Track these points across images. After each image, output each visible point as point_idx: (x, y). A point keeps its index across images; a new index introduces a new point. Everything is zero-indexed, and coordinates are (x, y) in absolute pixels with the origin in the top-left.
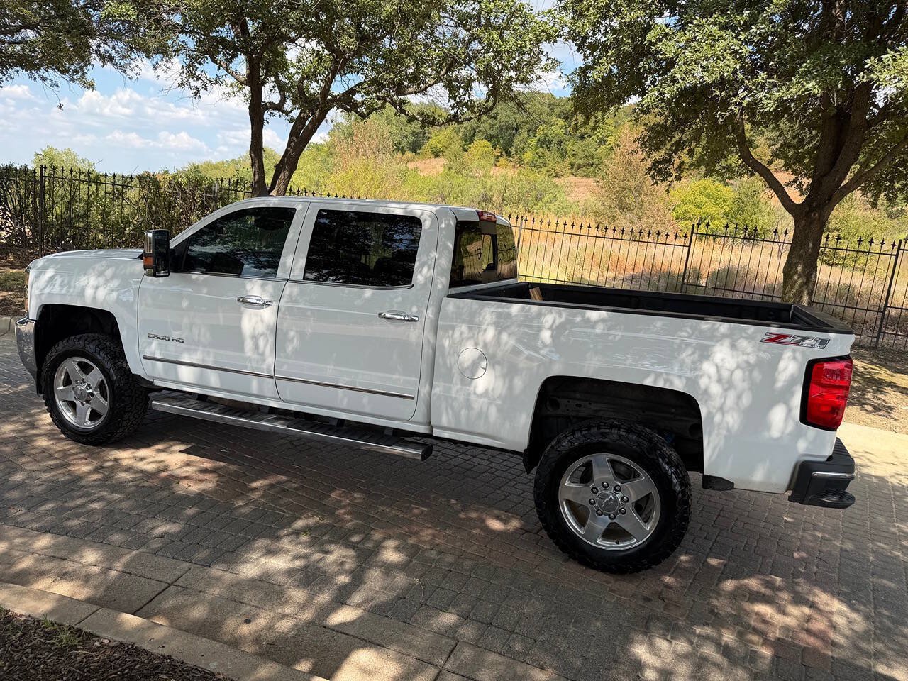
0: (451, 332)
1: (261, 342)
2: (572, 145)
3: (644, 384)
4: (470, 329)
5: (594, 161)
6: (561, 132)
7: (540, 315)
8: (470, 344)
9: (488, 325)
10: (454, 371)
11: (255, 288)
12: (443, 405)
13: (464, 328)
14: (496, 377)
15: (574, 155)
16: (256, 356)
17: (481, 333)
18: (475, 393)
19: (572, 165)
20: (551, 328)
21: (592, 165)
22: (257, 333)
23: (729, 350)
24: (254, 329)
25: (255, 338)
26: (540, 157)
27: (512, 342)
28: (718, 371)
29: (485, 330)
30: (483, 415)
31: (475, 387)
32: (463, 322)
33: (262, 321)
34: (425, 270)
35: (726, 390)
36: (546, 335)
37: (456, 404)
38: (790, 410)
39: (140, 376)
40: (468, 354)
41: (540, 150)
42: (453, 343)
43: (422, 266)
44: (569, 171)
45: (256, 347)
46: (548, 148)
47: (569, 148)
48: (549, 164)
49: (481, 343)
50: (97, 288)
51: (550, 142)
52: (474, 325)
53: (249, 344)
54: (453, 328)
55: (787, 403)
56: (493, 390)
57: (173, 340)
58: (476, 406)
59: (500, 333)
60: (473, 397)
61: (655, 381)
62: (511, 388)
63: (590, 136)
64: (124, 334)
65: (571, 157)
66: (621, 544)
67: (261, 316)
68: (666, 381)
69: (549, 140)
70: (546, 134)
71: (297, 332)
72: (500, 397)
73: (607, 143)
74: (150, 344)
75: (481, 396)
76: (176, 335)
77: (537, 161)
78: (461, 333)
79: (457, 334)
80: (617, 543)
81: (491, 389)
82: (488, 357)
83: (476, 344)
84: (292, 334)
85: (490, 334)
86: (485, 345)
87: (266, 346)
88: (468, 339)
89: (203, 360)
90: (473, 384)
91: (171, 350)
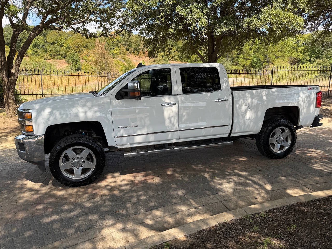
0: (238, 102)
1: (172, 119)
2: (49, 47)
3: (289, 106)
4: (244, 100)
5: (60, 53)
6: (43, 42)
7: (261, 92)
8: (244, 104)
9: (249, 98)
10: (240, 114)
11: (166, 99)
12: (237, 125)
13: (242, 100)
14: (252, 113)
15: (50, 51)
16: (170, 125)
17: (247, 100)
18: (246, 119)
19: (51, 55)
20: (265, 95)
21: (60, 55)
22: (170, 117)
23: (302, 94)
24: (169, 115)
25: (170, 118)
26: (35, 52)
27: (256, 101)
28: (302, 99)
29: (248, 100)
30: (249, 126)
31: (246, 118)
32: (241, 98)
33: (172, 111)
34: (224, 84)
35: (304, 103)
36: (264, 98)
37: (241, 124)
38: (314, 106)
39: (113, 146)
40: (244, 107)
41: (35, 49)
42: (239, 106)
43: (223, 83)
44: (50, 57)
45: (171, 122)
46: (38, 48)
47: (48, 48)
48: (41, 55)
49: (247, 104)
50: (85, 112)
51: (39, 46)
52: (245, 99)
53: (167, 122)
54: (239, 101)
55: (313, 104)
56: (251, 117)
57: (132, 126)
58: (247, 124)
59: (252, 100)
60: (246, 121)
61: (291, 104)
62: (257, 115)
63: (56, 43)
64: (105, 130)
65: (49, 52)
66: (283, 150)
67: (171, 110)
68: (293, 104)
69: (38, 45)
70: (36, 43)
71: (186, 113)
72: (254, 119)
73: (64, 46)
74: (119, 131)
75: (248, 120)
76: (133, 124)
77: (34, 54)
78: (241, 102)
79: (240, 103)
80: (282, 150)
81: (250, 117)
82: (250, 107)
83: (246, 104)
84: (184, 114)
85: (250, 100)
86: (249, 104)
87: (174, 121)
88: (243, 103)
89: (148, 131)
90: (246, 117)
91: (131, 131)
